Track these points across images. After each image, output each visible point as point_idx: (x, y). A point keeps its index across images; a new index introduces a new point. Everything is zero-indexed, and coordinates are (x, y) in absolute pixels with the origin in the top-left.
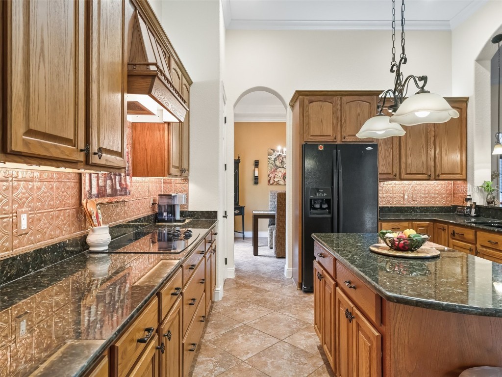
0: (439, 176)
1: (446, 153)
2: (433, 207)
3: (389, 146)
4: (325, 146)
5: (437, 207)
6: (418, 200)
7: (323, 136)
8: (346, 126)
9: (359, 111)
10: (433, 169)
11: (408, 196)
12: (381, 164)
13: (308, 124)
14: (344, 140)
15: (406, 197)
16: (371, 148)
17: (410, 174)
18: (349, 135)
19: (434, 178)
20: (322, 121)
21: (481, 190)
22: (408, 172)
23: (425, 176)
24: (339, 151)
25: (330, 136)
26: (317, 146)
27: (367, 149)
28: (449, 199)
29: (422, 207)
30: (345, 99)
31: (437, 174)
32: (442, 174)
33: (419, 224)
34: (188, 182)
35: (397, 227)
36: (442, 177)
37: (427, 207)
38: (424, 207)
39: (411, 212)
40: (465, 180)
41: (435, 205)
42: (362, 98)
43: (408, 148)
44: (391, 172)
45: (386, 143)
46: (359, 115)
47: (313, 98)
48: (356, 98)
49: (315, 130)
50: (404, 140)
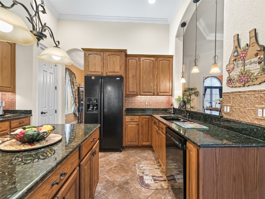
0: (158, 94)
1: (162, 82)
2: (159, 109)
3: (134, 78)
4: (95, 77)
5: (161, 109)
6: (153, 105)
7: (96, 72)
8: (108, 67)
9: (114, 60)
10: (156, 90)
11: (148, 103)
12: (130, 87)
13: (88, 66)
14: (106, 74)
15: (147, 104)
16: (119, 79)
17: (145, 92)
18: (109, 72)
19: (156, 94)
20: (95, 64)
21: (177, 101)
22: (144, 91)
23: (152, 94)
24: (102, 80)
25: (99, 72)
26: (91, 77)
27: (117, 79)
28: (167, 105)
29: (154, 109)
30: (107, 53)
31: (158, 92)
32: (160, 92)
33: (144, 117)
34: (15, 94)
35: (133, 119)
36: (160, 94)
37: (156, 109)
38: (155, 109)
39: (149, 111)
40: (172, 95)
41: (160, 108)
42: (116, 53)
43: (144, 80)
44: (135, 91)
45: (133, 77)
46: (114, 62)
47: (91, 52)
48: (113, 53)
49: (92, 69)
50: (142, 76)
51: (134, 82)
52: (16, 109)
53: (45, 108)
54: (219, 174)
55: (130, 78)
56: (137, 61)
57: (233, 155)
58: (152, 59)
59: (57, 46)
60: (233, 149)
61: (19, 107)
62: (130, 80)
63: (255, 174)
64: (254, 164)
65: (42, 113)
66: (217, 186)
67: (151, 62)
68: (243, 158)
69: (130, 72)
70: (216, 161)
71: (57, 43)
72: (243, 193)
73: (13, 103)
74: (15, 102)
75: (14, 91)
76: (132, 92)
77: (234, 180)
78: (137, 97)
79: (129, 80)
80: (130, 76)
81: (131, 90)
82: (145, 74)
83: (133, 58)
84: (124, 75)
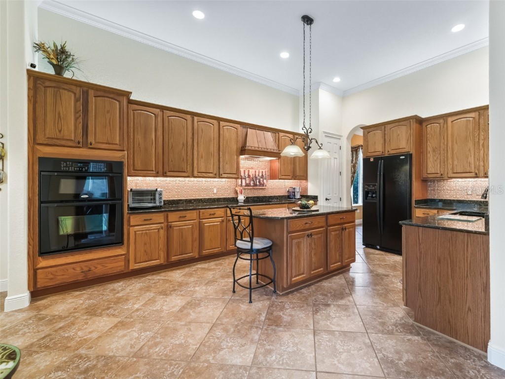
3: (436, 153)
4: (374, 158)
7: (375, 152)
8: (390, 144)
9: (398, 132)
13: (368, 146)
14: (389, 153)
16: (404, 157)
17: (457, 173)
18: (392, 150)
19: (483, 175)
20: (375, 143)
22: (455, 171)
23: (473, 175)
24: (383, 161)
25: (380, 151)
26: (370, 159)
27: (400, 158)
34: (308, 182)
35: (427, 213)
42: (401, 123)
43: (455, 152)
44: (439, 172)
45: (434, 151)
46: (399, 135)
47: (370, 130)
48: (397, 124)
49: (371, 149)
50: (450, 147)
51: (435, 158)
52: (309, 194)
53: (330, 194)
54: (423, 253)
55: (429, 152)
56: (442, 124)
57: (437, 238)
58: (473, 115)
59: (320, 148)
60: (437, 231)
61: (310, 193)
62: (429, 155)
63: (466, 261)
64: (464, 251)
65: (326, 199)
66: (420, 263)
67: (469, 120)
68: (449, 242)
69: (429, 143)
70: (419, 240)
71: (320, 146)
72: (450, 277)
73: (306, 189)
74: (307, 188)
75: (306, 179)
76: (433, 174)
77: (439, 262)
78: (449, 181)
79: (427, 157)
80: (429, 149)
81: (431, 170)
82: (456, 143)
83: (434, 122)
84: (413, 152)
